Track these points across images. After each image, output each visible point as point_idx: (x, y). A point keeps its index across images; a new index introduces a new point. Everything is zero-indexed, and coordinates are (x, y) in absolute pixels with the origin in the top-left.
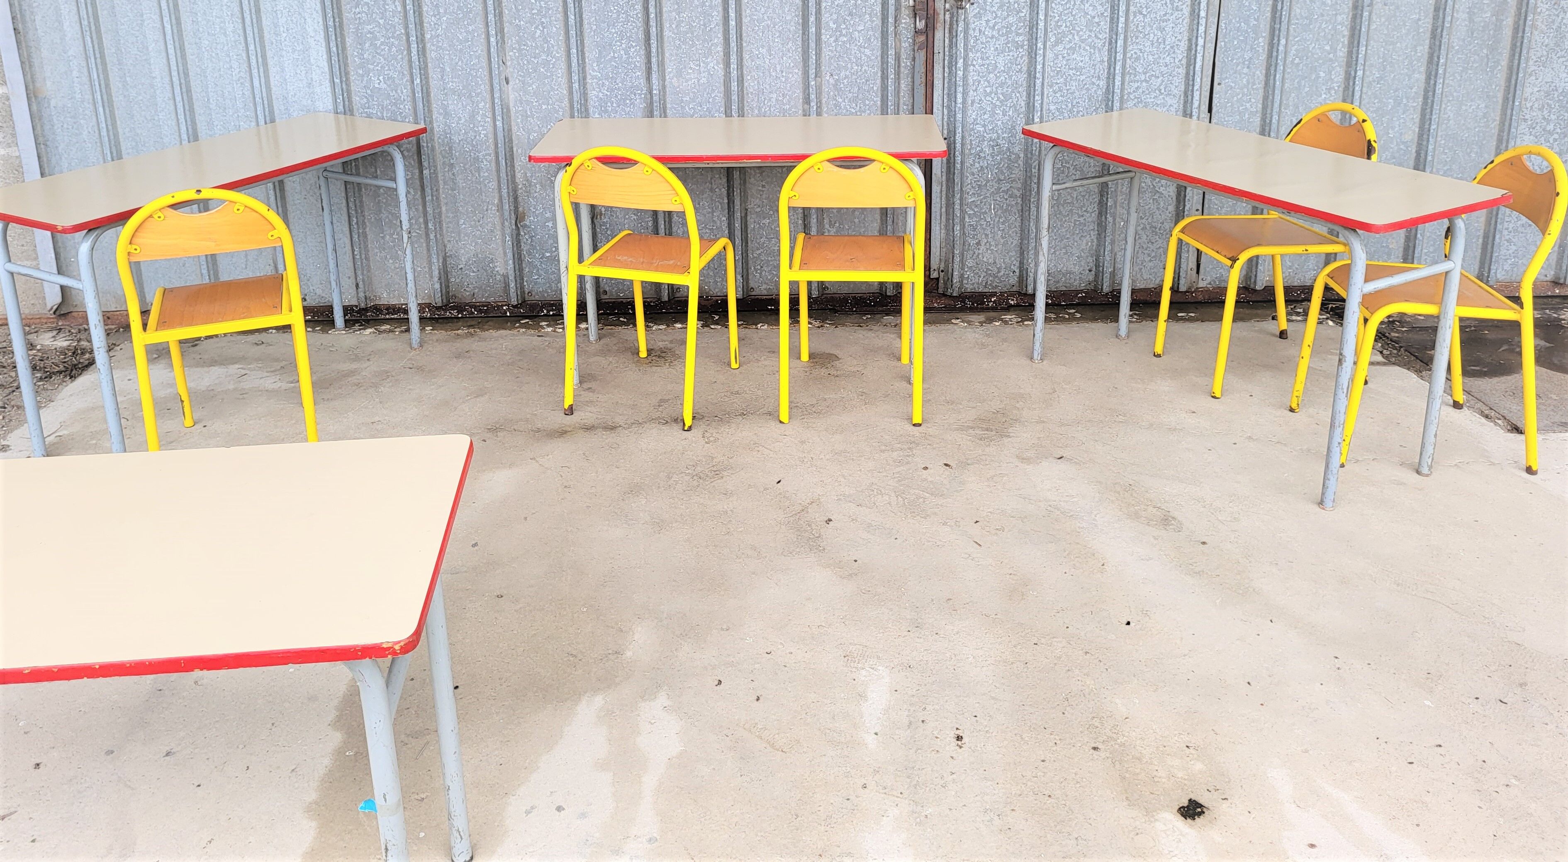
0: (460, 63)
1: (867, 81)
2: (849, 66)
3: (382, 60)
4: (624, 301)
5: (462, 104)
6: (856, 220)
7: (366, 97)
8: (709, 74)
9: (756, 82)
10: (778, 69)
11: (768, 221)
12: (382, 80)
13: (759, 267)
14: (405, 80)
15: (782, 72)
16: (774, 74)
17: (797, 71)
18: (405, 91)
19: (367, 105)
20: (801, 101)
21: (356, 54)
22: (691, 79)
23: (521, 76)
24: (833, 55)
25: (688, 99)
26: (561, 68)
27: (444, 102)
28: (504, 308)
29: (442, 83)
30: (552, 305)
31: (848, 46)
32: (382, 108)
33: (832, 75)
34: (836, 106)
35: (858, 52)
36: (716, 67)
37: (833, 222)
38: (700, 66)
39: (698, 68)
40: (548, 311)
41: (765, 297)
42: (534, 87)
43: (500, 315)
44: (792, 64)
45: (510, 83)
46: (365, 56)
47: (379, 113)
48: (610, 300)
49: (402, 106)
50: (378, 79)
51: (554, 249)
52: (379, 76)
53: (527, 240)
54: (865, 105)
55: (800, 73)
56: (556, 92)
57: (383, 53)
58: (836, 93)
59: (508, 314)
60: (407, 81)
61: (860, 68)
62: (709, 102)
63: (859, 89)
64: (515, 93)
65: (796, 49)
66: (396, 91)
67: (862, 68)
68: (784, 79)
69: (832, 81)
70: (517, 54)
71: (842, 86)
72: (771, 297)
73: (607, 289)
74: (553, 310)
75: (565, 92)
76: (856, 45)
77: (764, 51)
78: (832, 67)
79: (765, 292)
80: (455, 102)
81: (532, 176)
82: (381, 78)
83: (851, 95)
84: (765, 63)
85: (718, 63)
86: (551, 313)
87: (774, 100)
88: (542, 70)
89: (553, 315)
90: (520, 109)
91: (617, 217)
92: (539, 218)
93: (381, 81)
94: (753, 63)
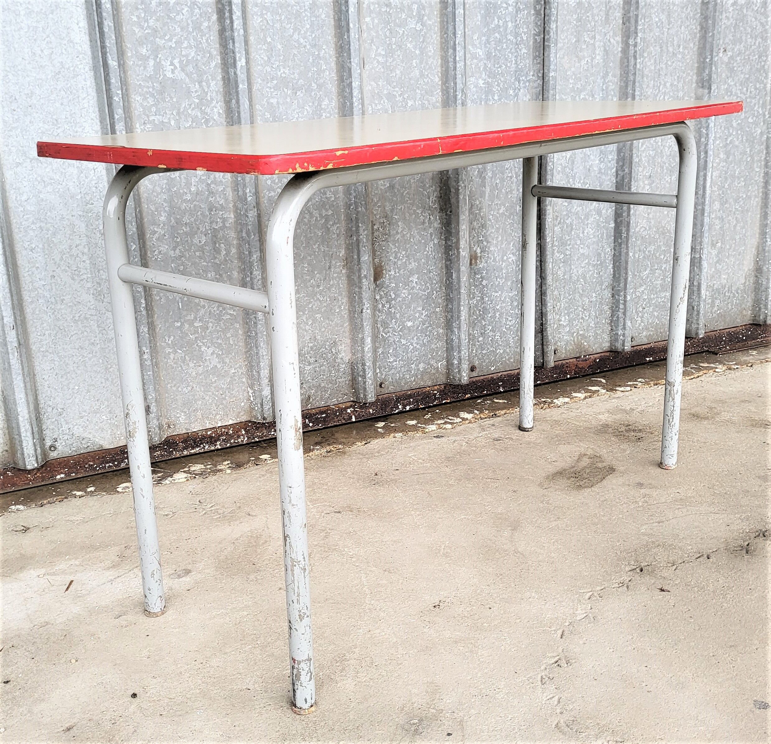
0: (296, 36)
1: (760, 57)
2: (744, 38)
3: (178, 30)
4: (495, 376)
5: (298, 102)
6: (737, 237)
7: (153, 95)
8: (605, 50)
9: (652, 61)
10: (675, 42)
11: (653, 247)
12: (178, 65)
13: (641, 309)
14: (213, 64)
15: (679, 46)
16: (671, 49)
17: (692, 45)
18: (213, 84)
19: (153, 109)
20: (694, 85)
21: (135, 19)
22: (584, 57)
23: (380, 55)
24: (729, 23)
25: (579, 86)
26: (433, 43)
27: (272, 101)
28: (349, 411)
29: (269, 69)
30: (410, 396)
31: (745, 11)
32: (178, 113)
33: (725, 51)
34: (727, 90)
35: (753, 20)
36: (612, 40)
37: (715, 243)
38: (595, 38)
39: (592, 42)
40: (404, 407)
41: (643, 347)
42: (398, 72)
43: (344, 421)
44: (689, 37)
45: (367, 67)
46: (151, 23)
47: (173, 123)
48: (478, 379)
49: (208, 110)
50: (172, 64)
51: (417, 315)
52: (173, 58)
53: (383, 306)
54: (756, 89)
55: (695, 49)
56: (426, 80)
57: (178, 18)
58: (729, 74)
59: (354, 419)
60: (216, 66)
61: (754, 41)
62: (603, 90)
63: (751, 69)
64: (373, 83)
65: (694, 15)
66: (200, 83)
67: (756, 40)
68: (680, 56)
69: (726, 59)
70: (376, 21)
71: (735, 64)
72: (649, 346)
73: (476, 363)
74: (409, 404)
75: (437, 79)
76: (753, 9)
77: (663, 17)
78: (727, 40)
79: (645, 341)
80: (288, 100)
81: (392, 210)
82: (176, 62)
83: (742, 76)
84: (663, 34)
85: (615, 35)
86: (408, 408)
87: (668, 85)
88: (409, 45)
89: (410, 411)
90: (379, 107)
91: (495, 260)
92: (401, 272)
93: (176, 68)
94: (652, 34)
